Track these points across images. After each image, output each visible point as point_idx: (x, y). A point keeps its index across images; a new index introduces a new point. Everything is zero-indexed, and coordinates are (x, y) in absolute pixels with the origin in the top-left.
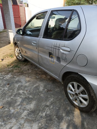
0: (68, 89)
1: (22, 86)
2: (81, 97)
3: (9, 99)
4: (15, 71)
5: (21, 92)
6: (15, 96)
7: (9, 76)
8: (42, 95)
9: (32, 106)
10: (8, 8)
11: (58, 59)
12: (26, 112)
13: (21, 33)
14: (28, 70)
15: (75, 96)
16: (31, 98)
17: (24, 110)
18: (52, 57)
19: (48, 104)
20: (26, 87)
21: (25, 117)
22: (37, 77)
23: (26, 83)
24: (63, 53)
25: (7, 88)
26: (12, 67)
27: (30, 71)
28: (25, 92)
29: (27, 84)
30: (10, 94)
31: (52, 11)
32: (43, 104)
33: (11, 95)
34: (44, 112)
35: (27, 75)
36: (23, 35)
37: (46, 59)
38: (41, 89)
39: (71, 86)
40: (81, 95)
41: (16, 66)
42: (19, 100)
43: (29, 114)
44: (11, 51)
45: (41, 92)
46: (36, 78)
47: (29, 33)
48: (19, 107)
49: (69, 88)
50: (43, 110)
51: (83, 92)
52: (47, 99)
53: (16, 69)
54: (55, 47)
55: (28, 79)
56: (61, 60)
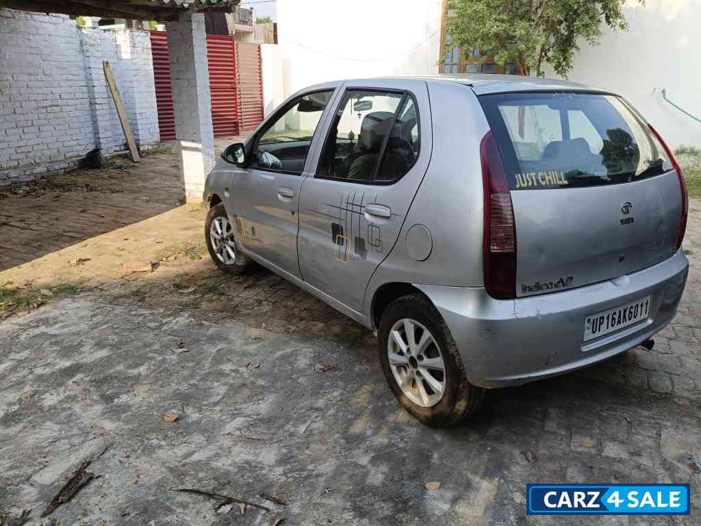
0: (390, 348)
1: (230, 352)
2: (423, 367)
3: (184, 387)
4: (204, 305)
5: (227, 367)
6: (204, 378)
7: (183, 320)
8: (302, 380)
9: (264, 407)
10: (190, 56)
11: (360, 244)
12: (239, 421)
13: (241, 159)
14: (260, 302)
15: (410, 369)
16: (262, 387)
17: (234, 416)
18: (341, 242)
19: (320, 403)
20: (245, 354)
21: (238, 433)
22: (293, 328)
23: (247, 344)
24: (372, 225)
25: (174, 357)
26: (194, 292)
27: (265, 308)
28: (243, 369)
29: (252, 348)
30: (186, 373)
31: (348, 89)
32: (305, 403)
33: (192, 376)
34: (305, 422)
35: (252, 321)
36: (245, 166)
37: (325, 248)
38: (302, 362)
39: (396, 335)
40: (426, 361)
41: (211, 290)
42: (220, 389)
43: (249, 426)
44: (191, 233)
45: (301, 372)
46: (287, 331)
47: (269, 159)
48: (218, 408)
49: (395, 345)
50: (302, 419)
51: (430, 351)
52: (317, 391)
53: (211, 301)
54: (350, 207)
55: (254, 332)
56: (367, 246)
